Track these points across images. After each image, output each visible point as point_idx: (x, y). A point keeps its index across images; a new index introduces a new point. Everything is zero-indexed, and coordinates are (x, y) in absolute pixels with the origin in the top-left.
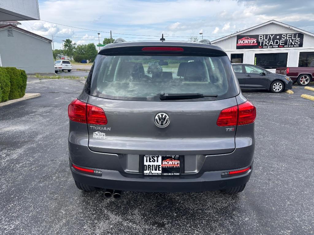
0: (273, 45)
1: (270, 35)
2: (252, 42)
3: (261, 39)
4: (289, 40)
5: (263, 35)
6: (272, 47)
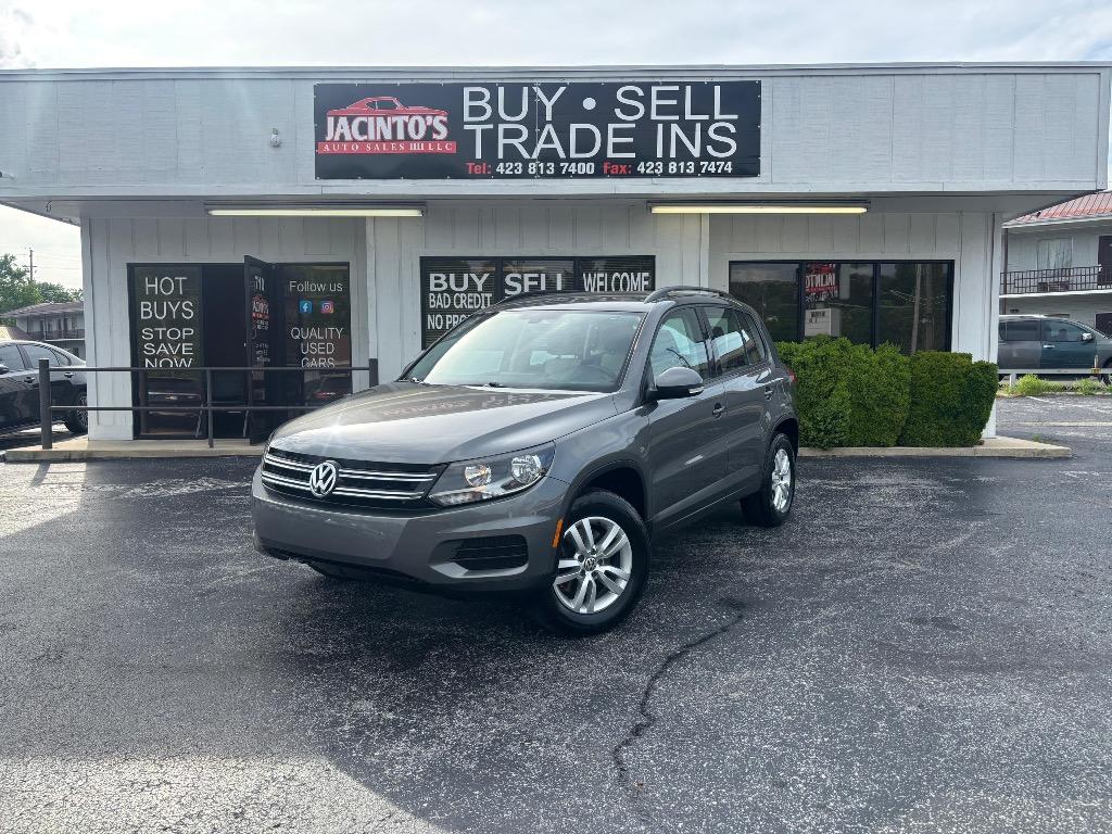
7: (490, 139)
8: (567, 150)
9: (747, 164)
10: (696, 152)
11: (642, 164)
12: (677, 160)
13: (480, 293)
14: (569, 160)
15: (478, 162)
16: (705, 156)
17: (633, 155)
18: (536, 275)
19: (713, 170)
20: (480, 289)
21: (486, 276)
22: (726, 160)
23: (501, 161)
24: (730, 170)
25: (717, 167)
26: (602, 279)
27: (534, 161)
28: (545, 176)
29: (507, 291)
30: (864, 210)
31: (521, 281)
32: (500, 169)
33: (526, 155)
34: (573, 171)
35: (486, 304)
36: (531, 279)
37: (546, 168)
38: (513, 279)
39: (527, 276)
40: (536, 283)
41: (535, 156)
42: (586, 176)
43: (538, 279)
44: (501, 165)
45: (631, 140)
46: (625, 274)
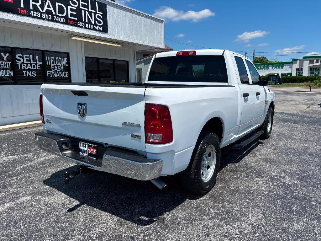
0: (54, 13)
6: (53, 18)
11: (79, 22)
13: (6, 61)
16: (95, 24)
17: (76, 19)
18: (28, 56)
19: (97, 29)
20: (5, 59)
21: (8, 54)
22: (101, 26)
23: (32, 10)
24: (102, 30)
25: (98, 28)
26: (53, 59)
27: (44, 13)
28: (48, 20)
29: (17, 61)
30: (121, 46)
31: (23, 58)
32: (32, 13)
33: (41, 10)
34: (58, 20)
35: (9, 66)
36: (26, 57)
37: (48, 17)
38: (19, 56)
39: (25, 56)
40: (28, 59)
41: (44, 11)
42: (62, 23)
43: (29, 57)
44: (32, 12)
45: (75, 13)
46: (60, 58)
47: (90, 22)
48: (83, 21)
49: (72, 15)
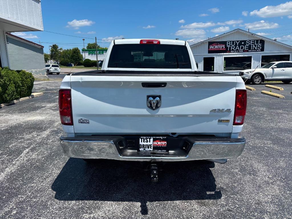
1: (236, 42)
2: (222, 47)
3: (229, 44)
4: (253, 45)
5: (231, 41)
7: (230, 48)
8: (240, 49)
9: (262, 50)
10: (256, 49)
12: (254, 50)
14: (240, 50)
15: (228, 51)
42: (242, 52)
47: (254, 49)
48: (251, 49)
49: (246, 48)
